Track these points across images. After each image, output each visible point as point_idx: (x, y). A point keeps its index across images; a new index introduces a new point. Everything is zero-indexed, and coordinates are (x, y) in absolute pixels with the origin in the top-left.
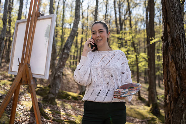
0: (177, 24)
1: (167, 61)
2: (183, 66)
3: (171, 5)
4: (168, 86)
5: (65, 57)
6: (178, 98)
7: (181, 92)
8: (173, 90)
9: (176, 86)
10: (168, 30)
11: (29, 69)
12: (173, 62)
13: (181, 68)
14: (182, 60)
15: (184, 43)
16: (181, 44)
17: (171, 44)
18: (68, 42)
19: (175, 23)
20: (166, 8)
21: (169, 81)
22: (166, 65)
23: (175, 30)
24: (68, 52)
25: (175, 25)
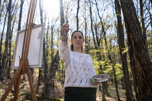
0: (137, 32)
1: (133, 60)
2: (145, 62)
3: (130, 18)
4: (137, 80)
5: (54, 69)
6: (146, 88)
7: (147, 83)
8: (141, 82)
9: (143, 79)
10: (131, 37)
11: (27, 62)
12: (138, 60)
13: (145, 64)
14: (144, 58)
15: (144, 45)
16: (142, 46)
17: (135, 47)
18: (56, 57)
19: (135, 31)
20: (127, 21)
21: (137, 75)
22: (133, 63)
23: (136, 37)
24: (57, 65)
25: (136, 33)
